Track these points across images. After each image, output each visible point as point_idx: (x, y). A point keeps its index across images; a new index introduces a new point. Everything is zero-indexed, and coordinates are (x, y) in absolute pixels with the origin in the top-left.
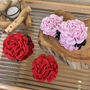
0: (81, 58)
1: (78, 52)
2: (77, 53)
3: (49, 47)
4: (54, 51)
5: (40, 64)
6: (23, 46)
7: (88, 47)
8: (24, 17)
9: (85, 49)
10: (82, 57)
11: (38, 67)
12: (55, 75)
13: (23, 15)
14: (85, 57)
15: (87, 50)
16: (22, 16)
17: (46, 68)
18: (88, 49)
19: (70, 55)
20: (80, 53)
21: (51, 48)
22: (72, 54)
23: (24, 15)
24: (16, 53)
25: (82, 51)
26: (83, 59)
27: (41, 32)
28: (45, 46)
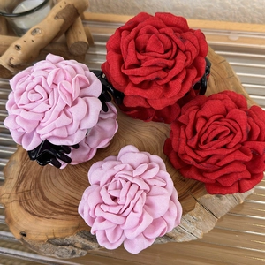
5: (212, 120)
6: (180, 81)
11: (198, 128)
12: (247, 182)
17: (225, 147)
21: (78, 227)
24: (144, 79)
27: (7, 200)
28: (54, 238)
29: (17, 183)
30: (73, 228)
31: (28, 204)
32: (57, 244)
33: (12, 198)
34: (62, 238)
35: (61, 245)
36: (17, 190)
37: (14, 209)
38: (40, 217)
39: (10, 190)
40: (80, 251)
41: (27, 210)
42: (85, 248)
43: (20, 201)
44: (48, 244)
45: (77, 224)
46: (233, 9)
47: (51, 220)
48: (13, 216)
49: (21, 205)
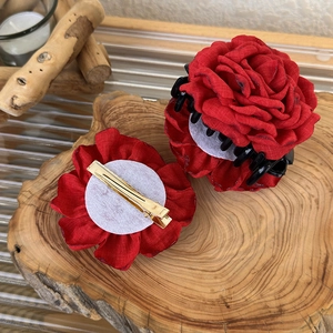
0: (231, 321)
1: (213, 292)
2: (207, 296)
3: (66, 278)
4: (91, 293)
7: (264, 260)
8: (74, 40)
9: (247, 270)
10: (235, 314)
13: (72, 28)
14: (253, 314)
15: (259, 272)
16: (67, 35)
18: (264, 267)
19: (176, 308)
20: (224, 294)
21: (76, 280)
22: (182, 302)
23: (76, 31)
25: (235, 282)
26: (243, 327)
27: (25, 200)
28: (45, 275)
29: (47, 187)
30: (70, 276)
31: (43, 217)
32: (45, 283)
33: (32, 201)
34: (52, 280)
35: (49, 287)
36: (42, 195)
37: (27, 215)
38: (45, 240)
39: (35, 191)
40: (66, 306)
41: (37, 224)
42: (72, 305)
43: (37, 210)
44: (35, 277)
45: (77, 274)
46: (316, 18)
47: (55, 252)
48: (20, 221)
49: (36, 214)
